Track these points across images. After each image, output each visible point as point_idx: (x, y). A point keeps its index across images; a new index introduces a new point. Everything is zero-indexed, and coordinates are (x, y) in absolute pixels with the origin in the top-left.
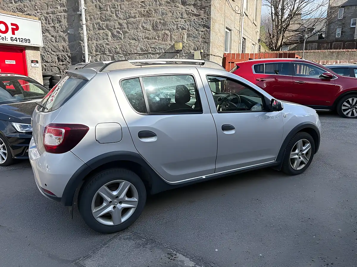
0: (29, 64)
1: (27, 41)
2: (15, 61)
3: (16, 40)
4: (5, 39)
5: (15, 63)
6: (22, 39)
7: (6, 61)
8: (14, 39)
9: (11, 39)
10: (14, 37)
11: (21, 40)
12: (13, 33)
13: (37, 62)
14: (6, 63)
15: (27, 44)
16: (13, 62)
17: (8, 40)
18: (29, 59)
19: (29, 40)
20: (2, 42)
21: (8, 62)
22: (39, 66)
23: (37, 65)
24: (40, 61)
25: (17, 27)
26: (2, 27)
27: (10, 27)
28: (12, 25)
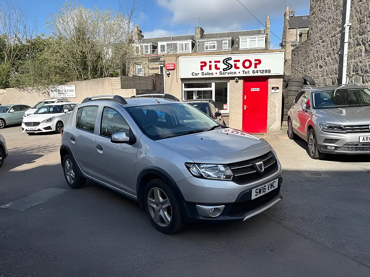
0: (270, 91)
2: (259, 89)
3: (257, 72)
4: (247, 73)
6: (263, 71)
7: (251, 89)
8: (255, 72)
9: (253, 72)
10: (256, 70)
11: (261, 72)
12: (256, 67)
13: (278, 88)
15: (267, 74)
16: (258, 90)
17: (251, 72)
18: (270, 87)
19: (269, 71)
20: (245, 75)
21: (253, 90)
22: (280, 91)
23: (278, 91)
24: (281, 87)
25: (259, 62)
26: (247, 63)
27: (253, 62)
28: (256, 60)
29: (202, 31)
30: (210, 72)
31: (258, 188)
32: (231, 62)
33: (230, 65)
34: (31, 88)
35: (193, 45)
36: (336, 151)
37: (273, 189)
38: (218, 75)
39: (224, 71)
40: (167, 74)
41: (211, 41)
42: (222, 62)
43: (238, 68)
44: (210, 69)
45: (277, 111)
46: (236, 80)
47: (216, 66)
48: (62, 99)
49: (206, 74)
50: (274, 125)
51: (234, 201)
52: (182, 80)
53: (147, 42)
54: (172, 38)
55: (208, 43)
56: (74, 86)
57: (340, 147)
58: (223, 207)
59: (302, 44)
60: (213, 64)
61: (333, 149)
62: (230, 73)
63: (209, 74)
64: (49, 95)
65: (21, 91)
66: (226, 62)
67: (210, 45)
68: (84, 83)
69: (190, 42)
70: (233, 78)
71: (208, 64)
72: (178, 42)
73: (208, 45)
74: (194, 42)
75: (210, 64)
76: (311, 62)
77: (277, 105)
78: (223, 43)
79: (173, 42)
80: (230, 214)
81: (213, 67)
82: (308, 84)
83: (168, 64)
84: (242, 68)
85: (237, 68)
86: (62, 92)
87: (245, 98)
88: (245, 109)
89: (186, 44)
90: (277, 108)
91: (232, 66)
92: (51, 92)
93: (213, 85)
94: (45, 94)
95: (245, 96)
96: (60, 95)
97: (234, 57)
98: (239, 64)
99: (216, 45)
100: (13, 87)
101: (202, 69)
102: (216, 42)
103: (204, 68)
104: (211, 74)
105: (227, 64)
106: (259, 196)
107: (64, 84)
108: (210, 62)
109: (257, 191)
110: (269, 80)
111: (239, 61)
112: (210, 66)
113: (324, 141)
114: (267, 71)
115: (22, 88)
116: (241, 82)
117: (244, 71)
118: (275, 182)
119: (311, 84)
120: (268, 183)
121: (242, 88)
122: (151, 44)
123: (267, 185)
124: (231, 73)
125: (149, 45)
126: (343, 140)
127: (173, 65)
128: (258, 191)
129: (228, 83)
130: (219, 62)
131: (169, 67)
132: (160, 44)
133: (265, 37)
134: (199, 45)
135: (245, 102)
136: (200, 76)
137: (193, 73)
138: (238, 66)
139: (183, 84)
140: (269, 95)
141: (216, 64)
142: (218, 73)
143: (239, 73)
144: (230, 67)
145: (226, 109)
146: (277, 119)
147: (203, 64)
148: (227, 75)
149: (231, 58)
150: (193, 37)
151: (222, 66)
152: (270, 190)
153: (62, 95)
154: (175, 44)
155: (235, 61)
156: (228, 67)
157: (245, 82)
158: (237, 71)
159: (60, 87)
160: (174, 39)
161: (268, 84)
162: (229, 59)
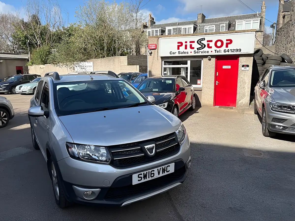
0: (241, 69)
1: (238, 51)
2: (230, 66)
3: (228, 51)
4: (219, 52)
5: (230, 68)
6: (234, 50)
7: (223, 66)
8: (226, 51)
9: (224, 51)
10: (227, 49)
11: (232, 51)
12: (227, 46)
13: (248, 66)
14: (223, 68)
15: (238, 53)
16: (229, 67)
17: (222, 52)
18: (240, 64)
19: (240, 50)
20: (217, 54)
21: (224, 67)
22: (250, 69)
23: (248, 68)
24: (251, 65)
25: (231, 41)
26: (219, 43)
27: (225, 42)
28: (227, 40)
29: (204, 17)
30: (186, 51)
31: (142, 173)
32: (205, 42)
33: (203, 45)
34: (62, 64)
35: (195, 29)
36: (283, 131)
37: (166, 173)
38: (193, 54)
39: (198, 50)
40: (150, 53)
41: (210, 25)
42: (196, 42)
43: (211, 47)
44: (186, 48)
45: (246, 88)
46: (209, 58)
47: (191, 45)
48: (83, 72)
49: (182, 53)
50: (243, 100)
51: (110, 185)
52: (162, 58)
53: (158, 27)
54: (178, 24)
55: (207, 27)
56: (92, 63)
57: (287, 128)
58: (97, 191)
59: (285, 25)
60: (188, 44)
61: (281, 128)
62: (203, 52)
63: (185, 53)
64: (74, 69)
65: (55, 66)
66: (200, 42)
67: (210, 28)
68: (99, 60)
69: (192, 26)
70: (206, 57)
71: (184, 44)
72: (183, 27)
73: (208, 28)
74: (196, 26)
75: (186, 44)
76: (291, 42)
77: (247, 81)
78: (221, 26)
79: (178, 27)
80: (106, 198)
81: (188, 47)
82: (286, 62)
83: (151, 44)
84: (214, 48)
85: (209, 47)
86: (83, 67)
87: (217, 75)
88: (217, 84)
89: (188, 28)
90: (246, 85)
91: (205, 46)
92: (75, 67)
93: (189, 62)
94: (71, 69)
95: (217, 73)
96: (82, 70)
97: (208, 38)
98: (212, 44)
99: (214, 28)
100: (50, 63)
101: (178, 49)
102: (214, 26)
103: (180, 47)
104: (186, 53)
105: (201, 44)
106: (143, 181)
107: (85, 61)
108: (186, 42)
109: (140, 176)
110: (240, 58)
111: (211, 41)
112: (186, 46)
113: (272, 120)
114: (237, 50)
115: (56, 64)
116: (214, 60)
117: (216, 50)
118: (169, 166)
119: (288, 63)
120: (158, 168)
121: (214, 65)
122: (160, 29)
123: (156, 170)
124: (205, 52)
125: (158, 29)
126: (290, 120)
127: (155, 45)
128: (142, 176)
129: (202, 61)
130: (194, 42)
131: (151, 47)
132: (167, 28)
133: (259, 20)
134: (199, 29)
135: (216, 78)
136: (177, 55)
137: (171, 52)
138: (210, 46)
139: (163, 62)
140: (239, 72)
141: (191, 44)
142: (193, 52)
143: (212, 51)
144: (203, 47)
145: (200, 84)
146: (246, 95)
147: (180, 44)
148: (200, 54)
149: (204, 38)
150: (196, 22)
151: (196, 46)
152: (161, 175)
153: (83, 69)
154: (179, 28)
155: (208, 41)
156: (202, 47)
157: (217, 60)
158: (210, 50)
159: (82, 64)
160: (179, 24)
161: (238, 62)
162: (203, 39)
